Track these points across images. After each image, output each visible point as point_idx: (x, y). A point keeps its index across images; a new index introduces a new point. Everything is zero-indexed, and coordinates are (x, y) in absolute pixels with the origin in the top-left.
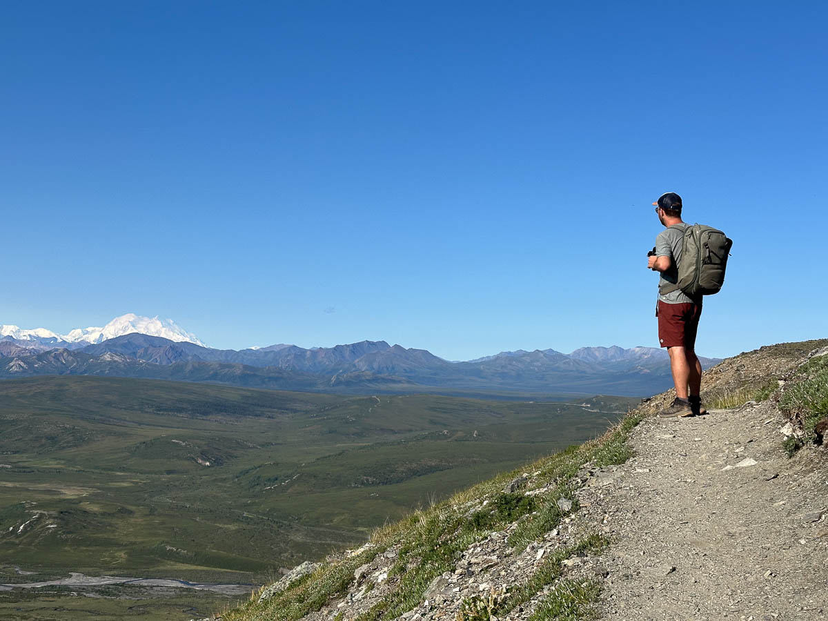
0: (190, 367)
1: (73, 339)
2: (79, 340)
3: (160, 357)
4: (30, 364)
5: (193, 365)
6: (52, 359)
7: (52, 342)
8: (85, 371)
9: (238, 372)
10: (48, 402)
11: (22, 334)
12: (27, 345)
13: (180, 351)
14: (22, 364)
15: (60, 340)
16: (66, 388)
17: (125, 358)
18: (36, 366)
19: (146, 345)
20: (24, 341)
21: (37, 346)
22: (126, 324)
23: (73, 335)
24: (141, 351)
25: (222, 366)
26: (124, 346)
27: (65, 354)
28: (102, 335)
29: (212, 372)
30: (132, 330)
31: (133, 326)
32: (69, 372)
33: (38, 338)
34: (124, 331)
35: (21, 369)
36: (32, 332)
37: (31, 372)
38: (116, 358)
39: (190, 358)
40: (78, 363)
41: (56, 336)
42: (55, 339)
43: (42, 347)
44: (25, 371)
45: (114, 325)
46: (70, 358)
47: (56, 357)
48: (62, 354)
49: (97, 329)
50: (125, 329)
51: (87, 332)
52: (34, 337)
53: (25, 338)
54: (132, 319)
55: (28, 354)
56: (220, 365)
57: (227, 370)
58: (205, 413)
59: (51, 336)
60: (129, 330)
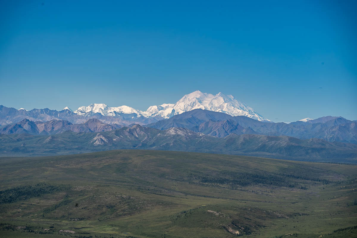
0: (241, 140)
1: (150, 115)
2: (155, 115)
3: (218, 130)
4: (110, 139)
5: (244, 139)
6: (127, 134)
7: (133, 118)
8: (154, 144)
9: (284, 144)
10: (114, 174)
11: (109, 111)
12: (112, 121)
13: (236, 125)
14: (103, 138)
15: (139, 116)
16: (130, 161)
17: (187, 132)
18: (115, 140)
19: (207, 120)
20: (110, 117)
21: (120, 121)
22: (194, 100)
23: (151, 111)
24: (202, 125)
25: (270, 139)
26: (189, 121)
27: (138, 129)
28: (173, 111)
29: (260, 144)
30: (199, 105)
31: (200, 102)
32: (141, 145)
33: (121, 114)
34: (192, 107)
35: (103, 143)
36: (117, 109)
37: (111, 145)
38: (180, 133)
39: (244, 131)
40: (148, 137)
41: (136, 112)
42: (135, 115)
43: (124, 122)
44: (105, 144)
45: (183, 101)
46: (142, 133)
47: (131, 132)
48: (135, 129)
49: (170, 105)
50: (193, 105)
51: (162, 109)
52: (118, 113)
53: (111, 115)
54: (198, 96)
55: (111, 130)
56: (268, 137)
57: (273, 142)
58: (245, 184)
59: (132, 112)
60: (197, 105)
